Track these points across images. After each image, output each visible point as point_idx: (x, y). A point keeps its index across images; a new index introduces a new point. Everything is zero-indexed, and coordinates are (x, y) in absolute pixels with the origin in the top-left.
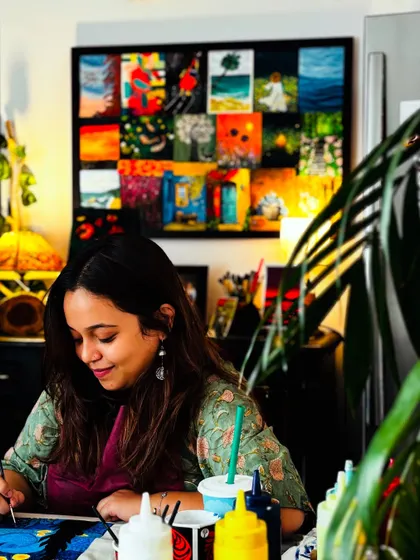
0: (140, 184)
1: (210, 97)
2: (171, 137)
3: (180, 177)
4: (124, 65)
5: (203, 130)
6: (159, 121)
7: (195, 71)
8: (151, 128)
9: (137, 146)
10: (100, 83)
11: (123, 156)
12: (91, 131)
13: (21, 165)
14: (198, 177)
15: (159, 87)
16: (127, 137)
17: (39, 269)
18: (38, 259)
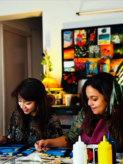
0: (80, 65)
1: (99, 40)
2: (88, 52)
3: (90, 62)
4: (75, 33)
5: (97, 49)
6: (85, 48)
7: (94, 34)
8: (82, 49)
9: (79, 55)
10: (69, 38)
11: (75, 57)
12: (67, 51)
13: (49, 61)
14: (95, 62)
15: (85, 39)
16: (76, 52)
17: (53, 87)
18: (53, 85)
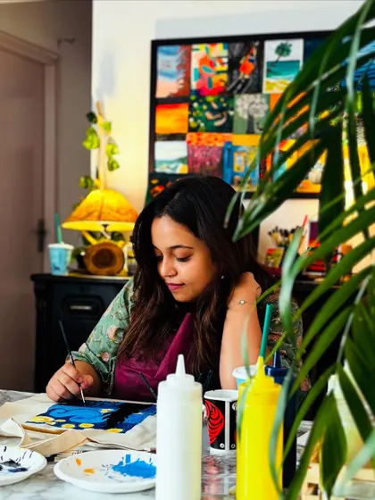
0: (205, 153)
1: (265, 79)
2: (231, 113)
4: (194, 54)
5: (258, 107)
6: (222, 100)
7: (253, 58)
8: (215, 106)
9: (202, 121)
10: (173, 69)
11: (191, 130)
13: (107, 138)
14: (253, 147)
15: (223, 72)
16: (194, 114)
17: (119, 220)
18: (118, 212)
